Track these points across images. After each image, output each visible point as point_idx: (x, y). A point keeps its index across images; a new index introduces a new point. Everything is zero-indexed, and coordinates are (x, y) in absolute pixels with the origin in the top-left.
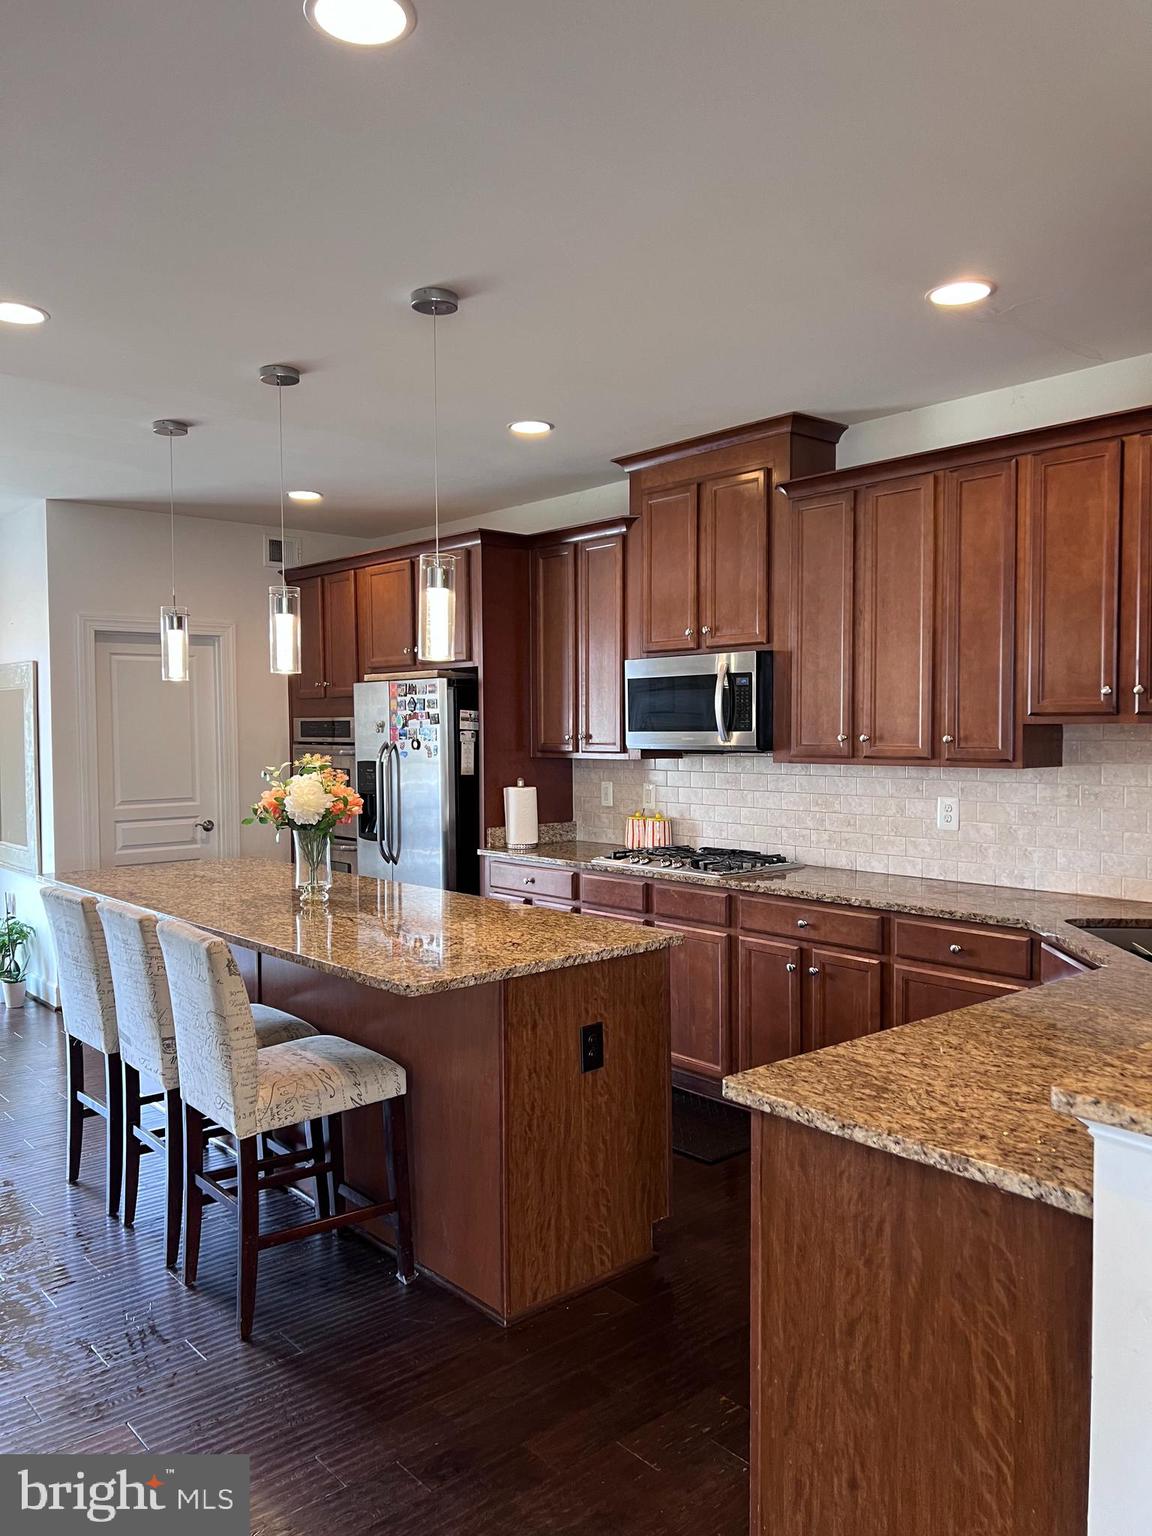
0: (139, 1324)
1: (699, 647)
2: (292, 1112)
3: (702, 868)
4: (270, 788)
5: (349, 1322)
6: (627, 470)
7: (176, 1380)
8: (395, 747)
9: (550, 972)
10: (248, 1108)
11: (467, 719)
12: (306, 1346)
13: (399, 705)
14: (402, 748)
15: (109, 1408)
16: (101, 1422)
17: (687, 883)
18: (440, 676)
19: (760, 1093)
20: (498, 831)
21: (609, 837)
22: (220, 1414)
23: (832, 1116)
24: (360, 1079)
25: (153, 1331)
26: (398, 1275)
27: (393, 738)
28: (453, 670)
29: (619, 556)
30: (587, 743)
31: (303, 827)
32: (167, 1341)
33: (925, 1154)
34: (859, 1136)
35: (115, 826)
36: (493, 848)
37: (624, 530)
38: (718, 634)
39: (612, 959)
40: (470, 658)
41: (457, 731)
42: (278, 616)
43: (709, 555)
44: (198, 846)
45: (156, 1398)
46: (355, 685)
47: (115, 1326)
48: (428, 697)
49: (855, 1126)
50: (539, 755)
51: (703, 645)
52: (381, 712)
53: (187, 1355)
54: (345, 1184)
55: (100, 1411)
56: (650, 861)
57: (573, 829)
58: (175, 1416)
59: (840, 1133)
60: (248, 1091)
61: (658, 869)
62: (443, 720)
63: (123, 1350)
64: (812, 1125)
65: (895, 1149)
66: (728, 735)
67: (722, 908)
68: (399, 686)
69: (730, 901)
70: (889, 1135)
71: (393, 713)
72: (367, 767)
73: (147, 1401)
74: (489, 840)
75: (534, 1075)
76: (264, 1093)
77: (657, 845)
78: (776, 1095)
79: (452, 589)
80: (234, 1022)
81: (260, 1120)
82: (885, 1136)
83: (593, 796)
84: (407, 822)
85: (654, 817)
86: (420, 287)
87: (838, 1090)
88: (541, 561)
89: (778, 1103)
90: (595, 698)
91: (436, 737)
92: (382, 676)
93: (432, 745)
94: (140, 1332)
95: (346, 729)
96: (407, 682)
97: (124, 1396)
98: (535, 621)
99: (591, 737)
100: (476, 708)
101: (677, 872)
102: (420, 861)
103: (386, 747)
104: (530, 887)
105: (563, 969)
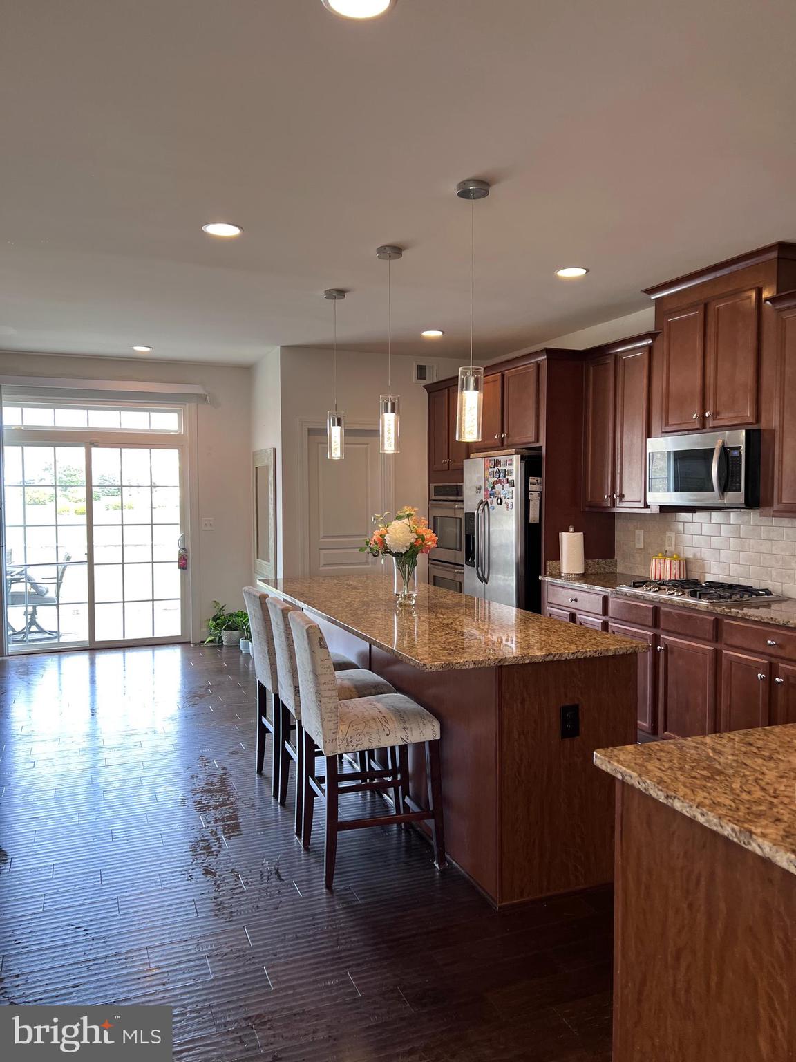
0: (269, 866)
1: (703, 427)
2: (360, 742)
3: (698, 596)
4: (379, 529)
5: (395, 888)
6: (652, 298)
7: (280, 905)
8: (487, 503)
9: (533, 664)
10: (333, 736)
11: (534, 484)
12: (363, 898)
13: (490, 474)
14: (492, 503)
15: (237, 915)
16: (230, 923)
17: (684, 606)
18: (515, 454)
19: (616, 764)
20: (555, 564)
21: (639, 572)
22: (299, 932)
23: (660, 787)
24: (407, 725)
25: (277, 872)
26: (435, 863)
27: (486, 496)
28: (526, 449)
29: (646, 362)
30: (621, 501)
31: (396, 555)
32: (282, 880)
33: (721, 826)
34: (677, 805)
35: (319, 552)
36: (551, 575)
37: (651, 342)
38: (718, 417)
39: (585, 658)
40: (537, 440)
41: (527, 492)
42: (385, 414)
43: (712, 356)
44: (370, 566)
45: (265, 914)
46: (465, 461)
47: (256, 865)
48: (508, 468)
49: (675, 797)
50: (587, 509)
51: (707, 426)
52: (479, 478)
53: (291, 891)
54: (409, 796)
55: (232, 916)
56: (660, 589)
57: (615, 565)
58: (272, 928)
59: (665, 802)
60: (331, 725)
61: (665, 595)
62: (517, 484)
63: (257, 881)
64: (647, 793)
65: (701, 820)
66: (723, 494)
67: (710, 627)
68: (491, 461)
69: (717, 623)
70: (697, 807)
71: (486, 479)
72: (470, 516)
73: (260, 915)
74: (548, 570)
75: (522, 736)
76: (343, 728)
77: (673, 578)
78: (628, 767)
79: (480, 391)
80: (323, 679)
81: (339, 745)
82: (694, 808)
83: (630, 541)
84: (494, 555)
85: (673, 557)
86: (461, 181)
87: (680, 769)
88: (591, 368)
89: (627, 772)
90: (627, 467)
91: (512, 495)
92: (481, 454)
93: (509, 501)
94: (269, 872)
95: (458, 491)
96: (496, 458)
97: (248, 909)
98: (586, 412)
99: (623, 496)
100: (540, 475)
101: (677, 598)
102: (501, 583)
103: (481, 503)
104: (573, 604)
105: (544, 663)
